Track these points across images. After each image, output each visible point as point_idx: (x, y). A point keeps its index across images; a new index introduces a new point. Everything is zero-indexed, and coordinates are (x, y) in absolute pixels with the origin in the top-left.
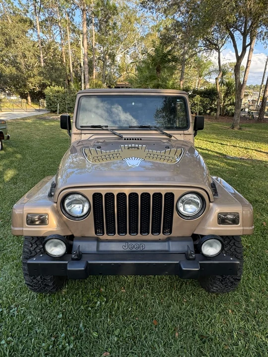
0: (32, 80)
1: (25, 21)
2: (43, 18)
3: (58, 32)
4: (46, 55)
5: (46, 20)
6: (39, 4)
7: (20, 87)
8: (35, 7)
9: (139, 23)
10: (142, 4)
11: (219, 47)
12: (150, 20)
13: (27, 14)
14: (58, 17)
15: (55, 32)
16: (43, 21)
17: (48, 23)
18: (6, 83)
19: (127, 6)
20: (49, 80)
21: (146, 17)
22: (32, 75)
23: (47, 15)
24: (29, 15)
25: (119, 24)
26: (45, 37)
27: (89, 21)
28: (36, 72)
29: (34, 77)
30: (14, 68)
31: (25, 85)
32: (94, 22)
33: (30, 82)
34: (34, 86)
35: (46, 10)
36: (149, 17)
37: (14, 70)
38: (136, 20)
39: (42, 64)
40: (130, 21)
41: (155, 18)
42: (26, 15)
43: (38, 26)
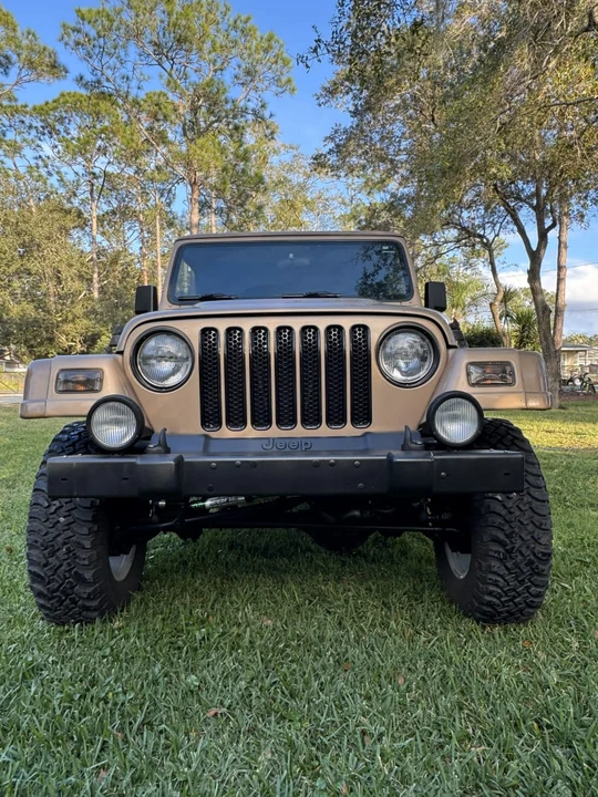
0: (68, 327)
1: (68, 212)
2: (106, 208)
3: (136, 234)
4: (107, 277)
5: (114, 213)
6: (101, 180)
7: (41, 344)
8: (92, 185)
9: (312, 210)
10: (315, 159)
11: (488, 240)
12: (336, 203)
13: (72, 200)
14: (138, 206)
15: (129, 234)
16: (107, 213)
17: (117, 218)
18: (8, 335)
19: (285, 178)
20: (107, 326)
21: (327, 200)
22: (70, 317)
23: (115, 204)
24: (76, 202)
25: (268, 212)
26: (105, 244)
27: (204, 206)
28: (79, 310)
29: (73, 321)
30: (31, 306)
31: (51, 340)
32: (214, 206)
33: (64, 332)
34: (72, 341)
35: (114, 194)
36: (333, 199)
37: (30, 310)
38: (306, 203)
39: (96, 295)
40: (292, 206)
41: (347, 201)
42: (71, 203)
43: (95, 220)
